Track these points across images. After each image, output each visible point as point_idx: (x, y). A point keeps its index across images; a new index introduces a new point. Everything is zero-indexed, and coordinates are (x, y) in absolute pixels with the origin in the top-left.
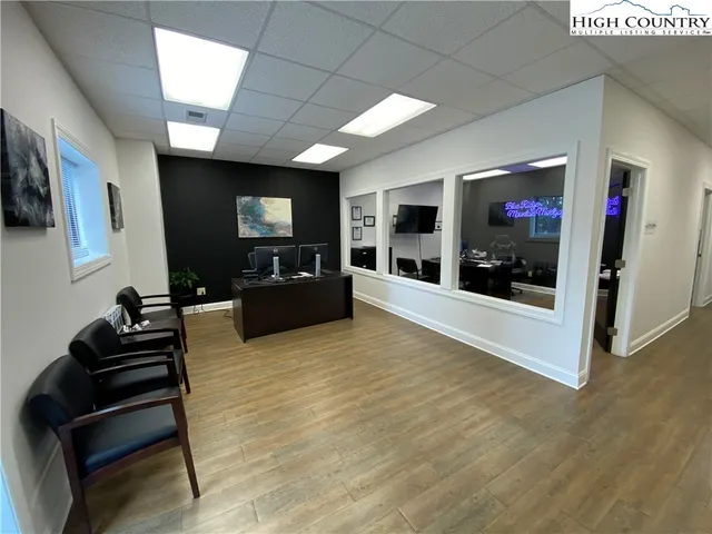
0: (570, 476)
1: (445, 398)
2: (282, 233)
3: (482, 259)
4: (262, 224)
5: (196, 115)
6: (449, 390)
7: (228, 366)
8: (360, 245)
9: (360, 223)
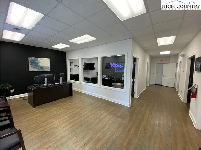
0: (131, 127)
1: (102, 114)
2: (46, 70)
3: (105, 77)
4: (38, 66)
5: (17, 29)
6: (102, 112)
7: (29, 117)
8: (73, 73)
9: (73, 67)
